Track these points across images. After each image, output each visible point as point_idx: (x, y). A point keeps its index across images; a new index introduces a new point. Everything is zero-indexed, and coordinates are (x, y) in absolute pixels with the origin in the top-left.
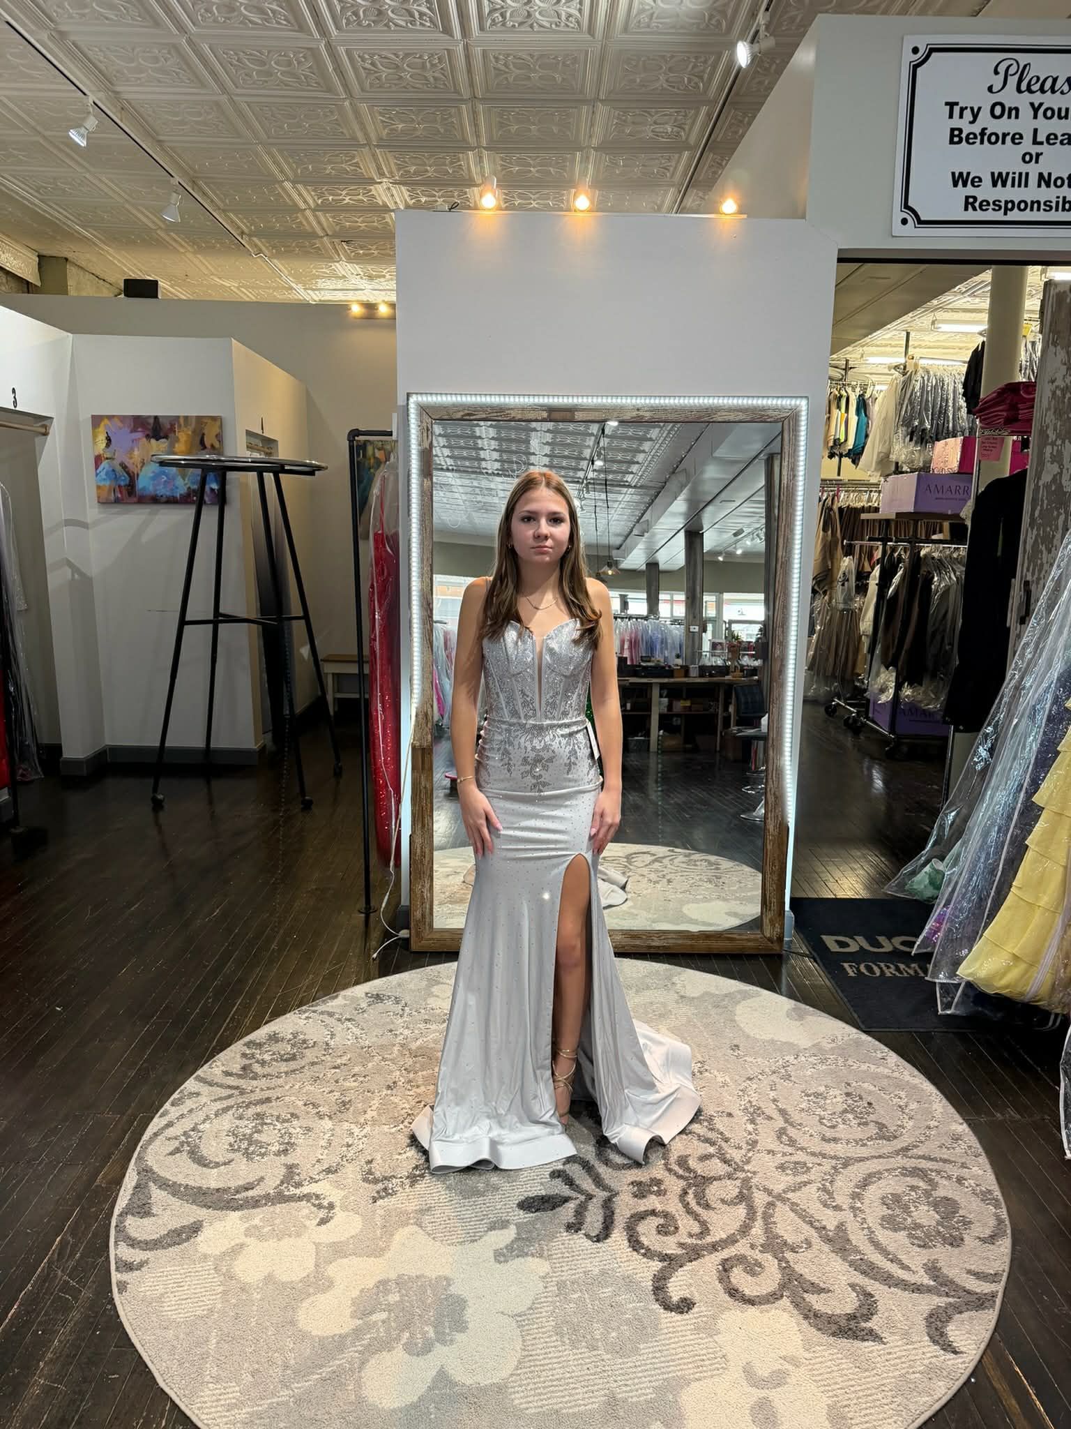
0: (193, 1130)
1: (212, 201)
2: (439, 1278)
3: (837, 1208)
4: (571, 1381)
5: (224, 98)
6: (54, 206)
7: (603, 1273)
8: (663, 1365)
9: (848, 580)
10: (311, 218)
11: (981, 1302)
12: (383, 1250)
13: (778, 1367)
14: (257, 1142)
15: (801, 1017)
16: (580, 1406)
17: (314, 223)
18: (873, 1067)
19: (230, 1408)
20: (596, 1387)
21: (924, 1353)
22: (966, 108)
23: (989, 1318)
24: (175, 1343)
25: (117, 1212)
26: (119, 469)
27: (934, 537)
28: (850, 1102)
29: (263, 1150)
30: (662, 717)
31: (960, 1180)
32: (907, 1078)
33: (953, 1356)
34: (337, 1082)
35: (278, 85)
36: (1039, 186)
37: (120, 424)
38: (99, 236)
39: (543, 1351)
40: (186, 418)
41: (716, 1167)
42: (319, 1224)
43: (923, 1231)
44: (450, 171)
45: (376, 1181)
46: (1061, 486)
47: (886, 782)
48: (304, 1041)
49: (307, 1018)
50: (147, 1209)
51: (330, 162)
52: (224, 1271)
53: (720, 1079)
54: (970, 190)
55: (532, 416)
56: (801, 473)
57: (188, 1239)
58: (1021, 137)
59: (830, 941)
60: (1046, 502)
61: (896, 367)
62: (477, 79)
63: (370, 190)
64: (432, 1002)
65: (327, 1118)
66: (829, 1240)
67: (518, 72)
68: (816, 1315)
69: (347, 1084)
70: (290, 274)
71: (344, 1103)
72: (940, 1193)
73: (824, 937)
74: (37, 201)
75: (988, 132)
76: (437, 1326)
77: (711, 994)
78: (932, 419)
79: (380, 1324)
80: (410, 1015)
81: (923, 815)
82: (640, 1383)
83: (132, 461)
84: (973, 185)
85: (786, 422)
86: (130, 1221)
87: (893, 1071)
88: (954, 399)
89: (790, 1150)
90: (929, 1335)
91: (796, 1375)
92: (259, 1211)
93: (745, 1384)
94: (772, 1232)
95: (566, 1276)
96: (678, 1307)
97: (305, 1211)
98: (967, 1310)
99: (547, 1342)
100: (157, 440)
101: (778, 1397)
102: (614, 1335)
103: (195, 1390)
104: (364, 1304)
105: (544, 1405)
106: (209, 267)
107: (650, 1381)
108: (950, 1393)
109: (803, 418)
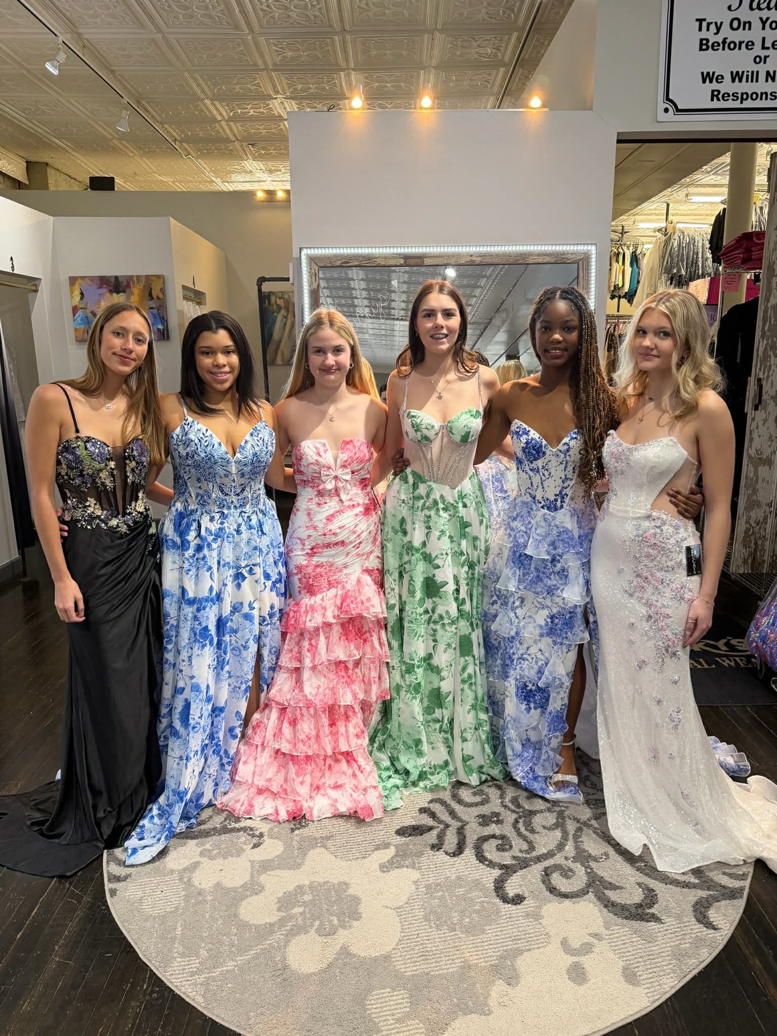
1: (153, 116)
2: (340, 883)
4: (437, 952)
5: (159, 36)
6: (36, 123)
7: (459, 878)
8: (503, 940)
10: (226, 127)
11: (733, 894)
12: (299, 865)
13: (586, 940)
16: (444, 969)
17: (228, 131)
19: (193, 974)
20: (455, 957)
21: (691, 929)
22: (712, 23)
23: (741, 903)
24: (152, 930)
26: (90, 316)
33: (713, 931)
35: (198, 25)
36: (767, 81)
37: (90, 283)
38: (69, 144)
39: (417, 932)
40: (138, 277)
41: (540, 804)
42: (252, 848)
44: (327, 88)
51: (238, 83)
52: (186, 880)
54: (715, 86)
55: (392, 262)
58: (753, 44)
60: (773, 319)
61: (659, 230)
62: (346, 15)
63: (269, 104)
66: (621, 853)
67: (377, 9)
68: (614, 905)
70: (211, 171)
74: (24, 120)
75: (728, 41)
76: (340, 915)
78: (687, 268)
79: (298, 915)
82: (487, 953)
84: (717, 82)
85: (581, 263)
88: (703, 252)
90: (695, 916)
91: (600, 947)
92: (209, 839)
93: (563, 953)
94: (580, 848)
95: (431, 881)
96: (513, 900)
97: (243, 839)
98: (723, 899)
99: (418, 926)
100: (118, 294)
101: (586, 961)
102: (467, 920)
103: (167, 962)
104: (286, 902)
105: (418, 970)
106: (152, 167)
107: (494, 952)
108: (712, 957)
109: (593, 260)
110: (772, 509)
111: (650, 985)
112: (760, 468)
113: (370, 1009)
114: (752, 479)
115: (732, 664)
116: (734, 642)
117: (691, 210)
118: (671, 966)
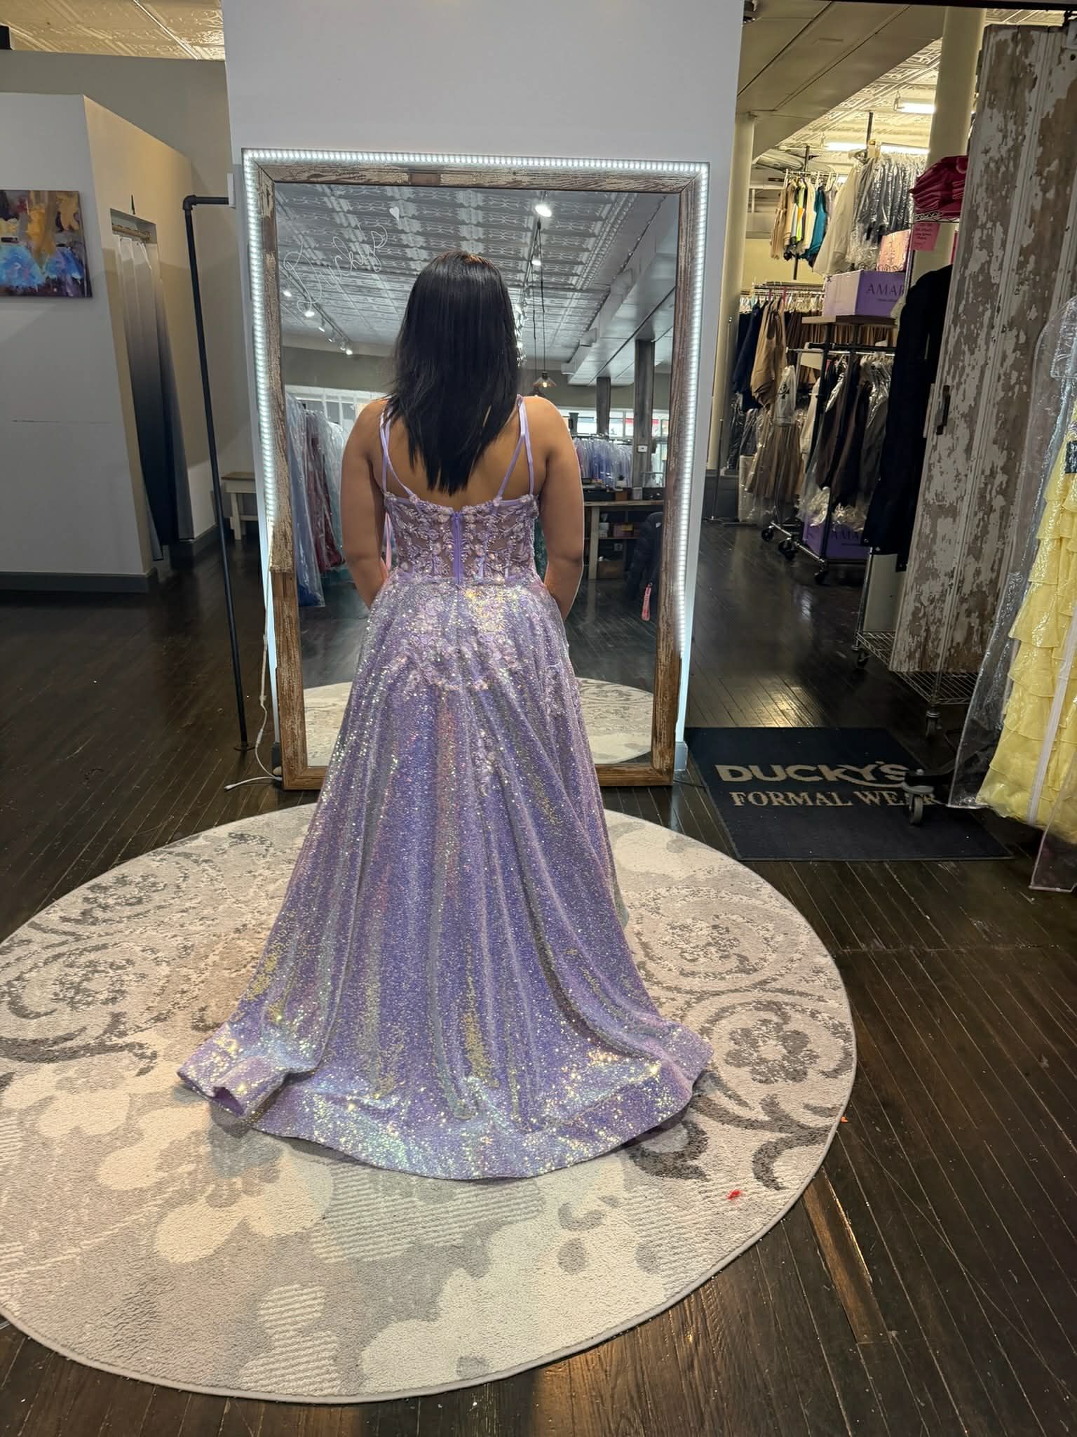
0: (18, 979)
4: (378, 1228)
8: (475, 1209)
9: (788, 392)
11: (813, 1137)
13: (595, 1207)
14: (86, 990)
15: (680, 850)
16: (383, 1254)
18: (745, 898)
19: (10, 1267)
20: (403, 1234)
23: (820, 1151)
27: (878, 344)
28: (716, 934)
29: (90, 999)
30: (601, 542)
31: (813, 1015)
32: (777, 910)
33: (775, 1192)
34: (182, 926)
39: (355, 1199)
40: (37, 193)
42: (138, 1075)
43: (767, 1067)
46: (988, 277)
47: (812, 610)
48: (154, 884)
49: (162, 860)
52: (28, 1126)
55: (390, 178)
59: (724, 771)
60: (971, 295)
61: (857, 155)
65: (164, 964)
70: (170, 25)
71: (185, 947)
72: (791, 1027)
76: (247, 1176)
78: (891, 215)
79: (186, 1175)
80: (274, 855)
81: (840, 642)
82: (450, 1229)
85: (684, 193)
87: (765, 903)
90: (753, 1169)
91: (613, 1216)
92: (73, 1062)
93: (558, 1227)
97: (126, 1061)
98: (798, 1145)
99: (358, 1190)
101: (589, 1239)
104: (171, 1157)
105: (345, 1255)
106: (75, 14)
107: (460, 1227)
108: (765, 1230)
109: (704, 188)
110: (953, 581)
111: (671, 1272)
112: (940, 521)
113: (263, 1316)
114: (928, 537)
115: (877, 801)
116: (886, 769)
117: (903, 125)
118: (706, 1244)
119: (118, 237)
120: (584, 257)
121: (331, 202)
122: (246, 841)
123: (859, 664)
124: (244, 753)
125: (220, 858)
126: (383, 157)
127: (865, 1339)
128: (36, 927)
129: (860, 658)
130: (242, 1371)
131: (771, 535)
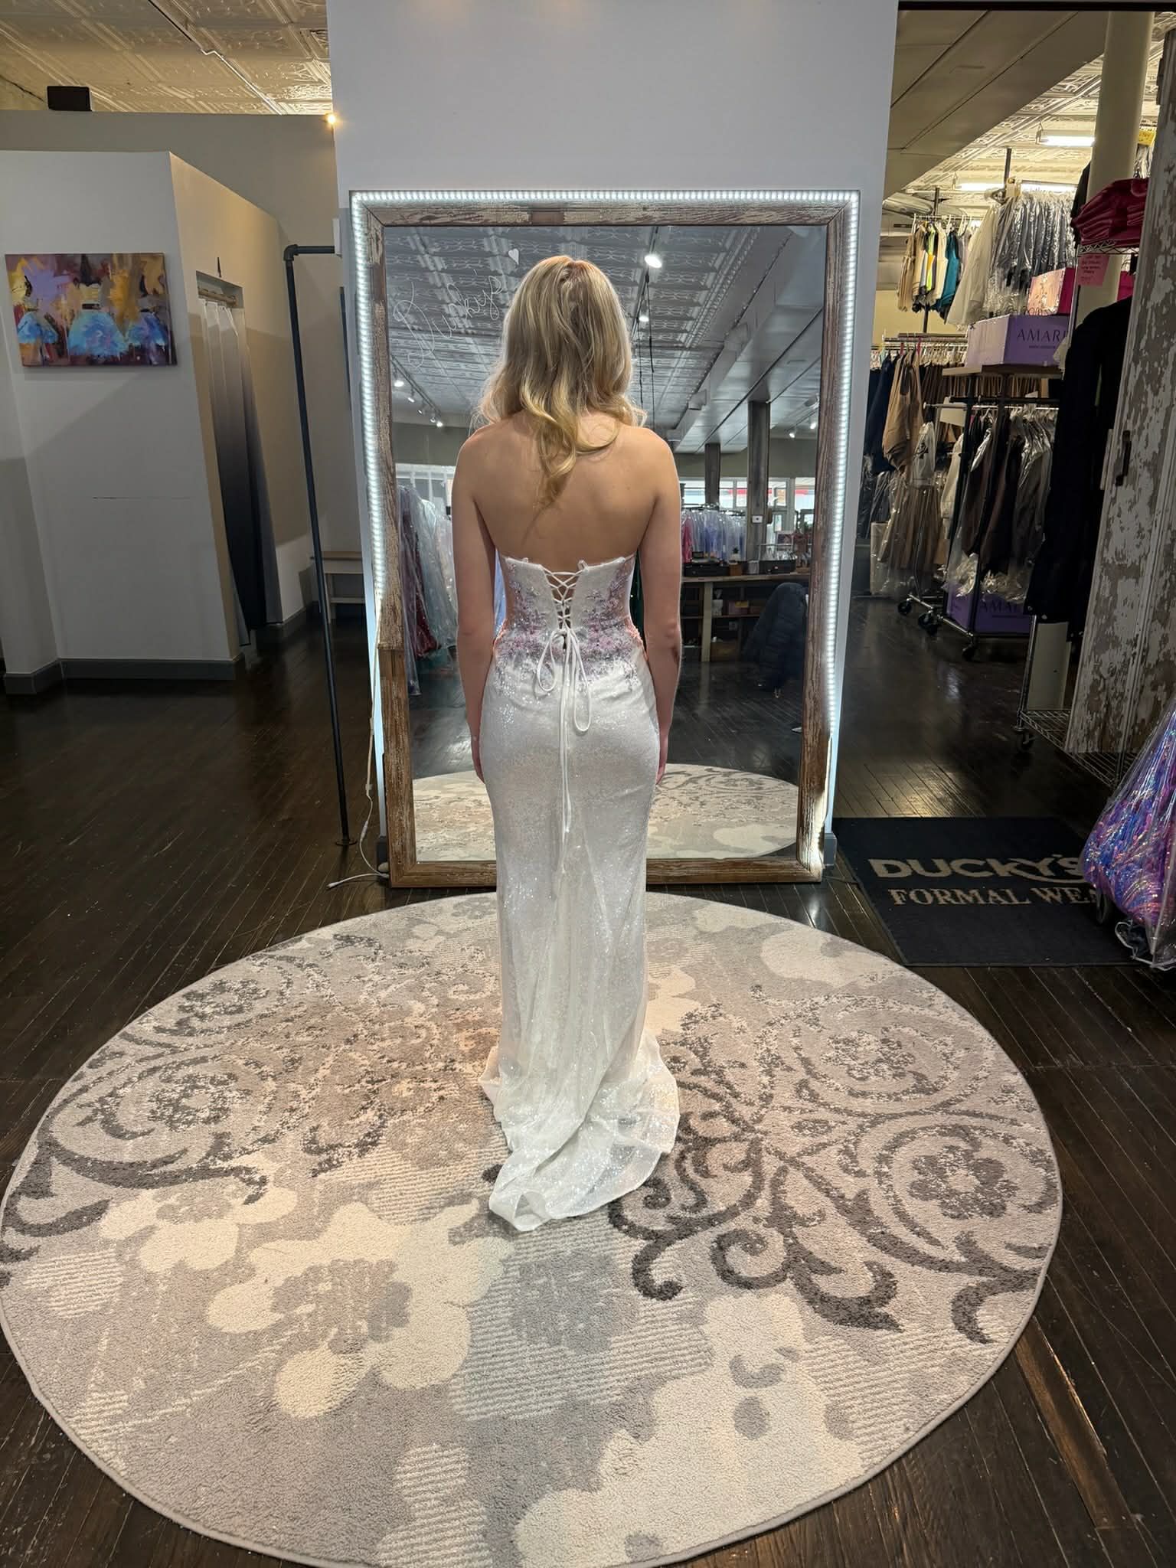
0: (110, 1095)
2: (381, 1263)
3: (860, 1174)
4: (525, 1381)
7: (576, 1254)
8: (636, 1361)
9: (927, 452)
11: (1018, 1281)
12: (318, 1231)
13: (772, 1361)
14: (185, 1107)
15: (836, 953)
16: (532, 1411)
18: (917, 1009)
19: (114, 1419)
20: (553, 1389)
21: (946, 1343)
23: (1030, 1298)
24: (59, 1344)
25: (9, 1192)
26: (44, 322)
27: (1027, 396)
28: (887, 1049)
29: (190, 1118)
30: (715, 621)
31: (1007, 1140)
32: (956, 1021)
33: (982, 1345)
34: (287, 1036)
37: (41, 266)
39: (494, 1348)
40: (121, 256)
41: (722, 1127)
42: (246, 1203)
43: (958, 1200)
45: (319, 1151)
47: (960, 688)
48: (255, 991)
49: (262, 964)
50: (44, 1189)
52: (128, 1259)
53: (735, 1025)
55: (508, 218)
56: (851, 291)
57: (88, 1223)
59: (879, 866)
60: (1154, 329)
61: (994, 195)
64: (411, 944)
65: (270, 1079)
66: (844, 1210)
68: (824, 1299)
69: (300, 1039)
70: (255, 80)
71: (293, 1061)
72: (983, 1154)
73: (872, 861)
76: (373, 1319)
77: (737, 930)
78: (1034, 258)
79: (305, 1317)
80: (383, 959)
81: (999, 723)
82: (606, 1383)
83: (59, 312)
85: (832, 224)
86: (24, 1204)
87: (940, 1013)
88: (1061, 233)
89: (810, 1106)
90: (954, 1320)
91: (794, 1371)
92: (176, 1188)
93: (730, 1382)
94: (780, 1203)
95: (531, 1258)
96: (661, 1292)
97: (232, 1188)
98: (1003, 1290)
99: (500, 1337)
100: (88, 283)
101: (768, 1396)
102: (581, 1326)
103: (75, 1398)
104: (288, 1295)
105: (489, 1411)
106: (156, 72)
107: (618, 1381)
108: (974, 1390)
109: (854, 218)
110: (1137, 650)
111: (867, 1438)
112: (1120, 582)
113: (400, 1481)
114: (1106, 600)
115: (1058, 898)
116: (1064, 862)
117: (1045, 161)
118: (906, 1405)
119: (203, 301)
120: (695, 312)
121: (425, 261)
122: (352, 943)
123: (1023, 746)
124: (345, 848)
125: (326, 962)
126: (502, 195)
127: (1105, 1523)
128: (128, 1038)
129: (1024, 740)
130: (380, 1546)
131: (909, 608)
